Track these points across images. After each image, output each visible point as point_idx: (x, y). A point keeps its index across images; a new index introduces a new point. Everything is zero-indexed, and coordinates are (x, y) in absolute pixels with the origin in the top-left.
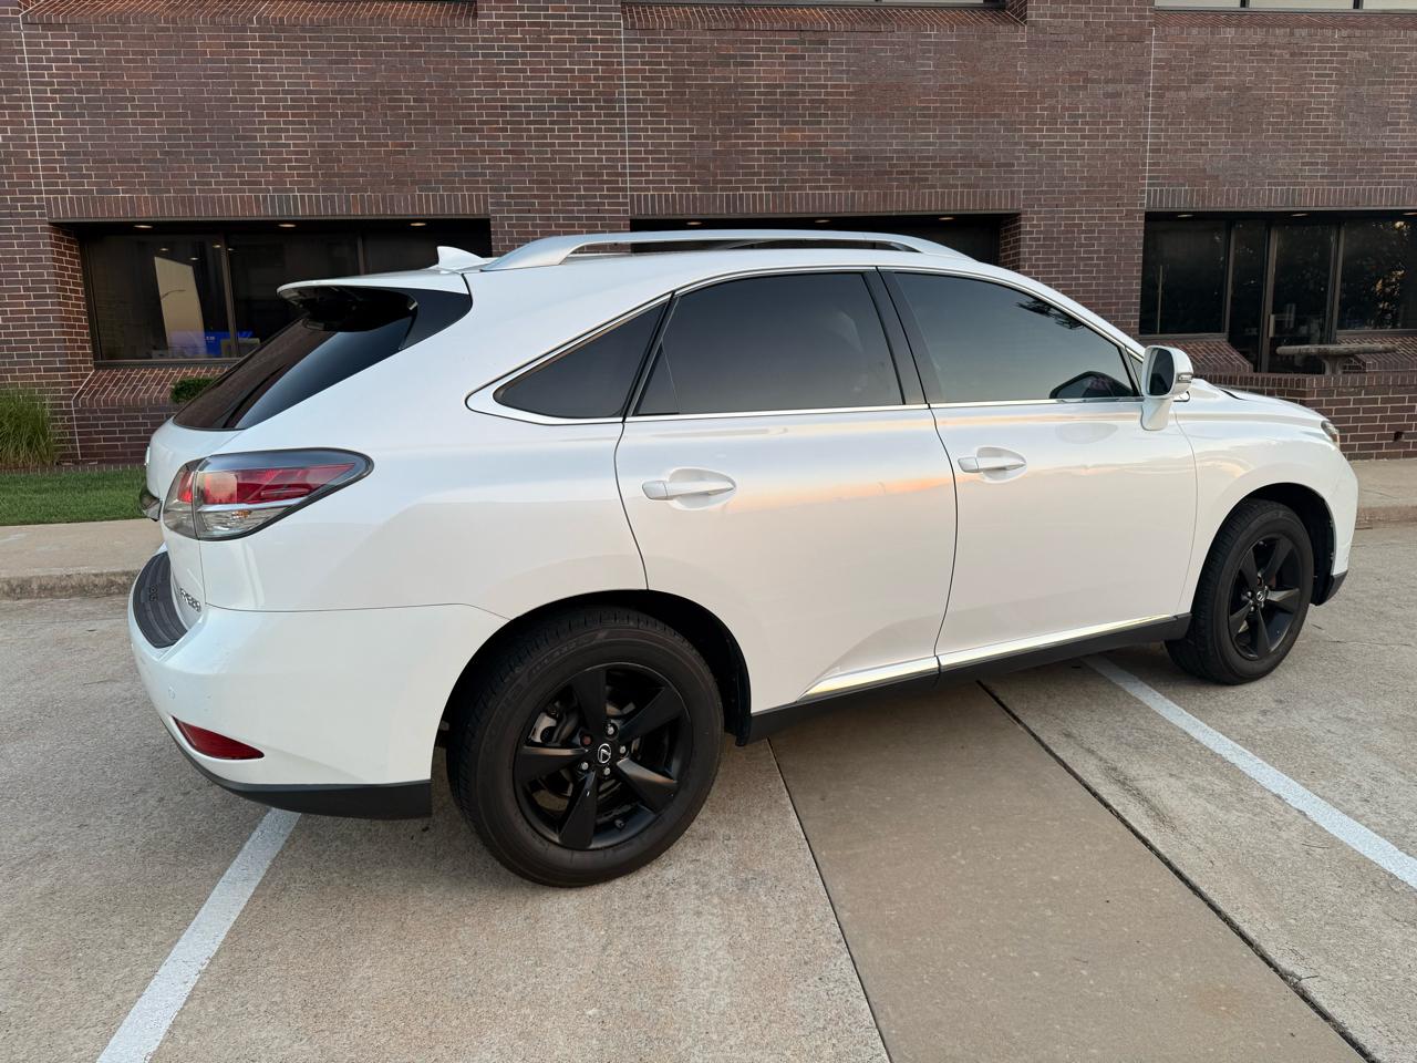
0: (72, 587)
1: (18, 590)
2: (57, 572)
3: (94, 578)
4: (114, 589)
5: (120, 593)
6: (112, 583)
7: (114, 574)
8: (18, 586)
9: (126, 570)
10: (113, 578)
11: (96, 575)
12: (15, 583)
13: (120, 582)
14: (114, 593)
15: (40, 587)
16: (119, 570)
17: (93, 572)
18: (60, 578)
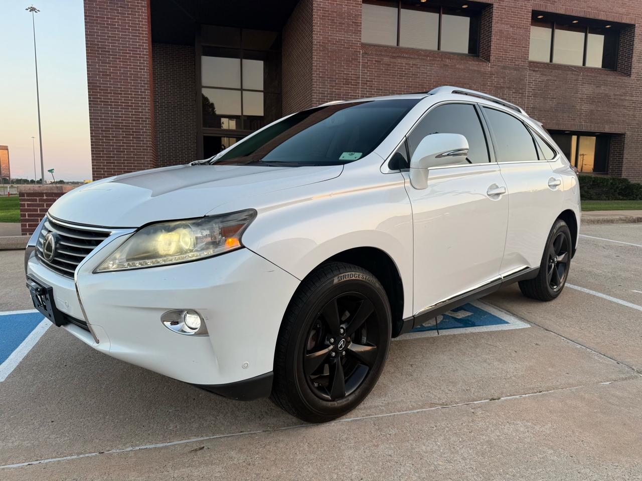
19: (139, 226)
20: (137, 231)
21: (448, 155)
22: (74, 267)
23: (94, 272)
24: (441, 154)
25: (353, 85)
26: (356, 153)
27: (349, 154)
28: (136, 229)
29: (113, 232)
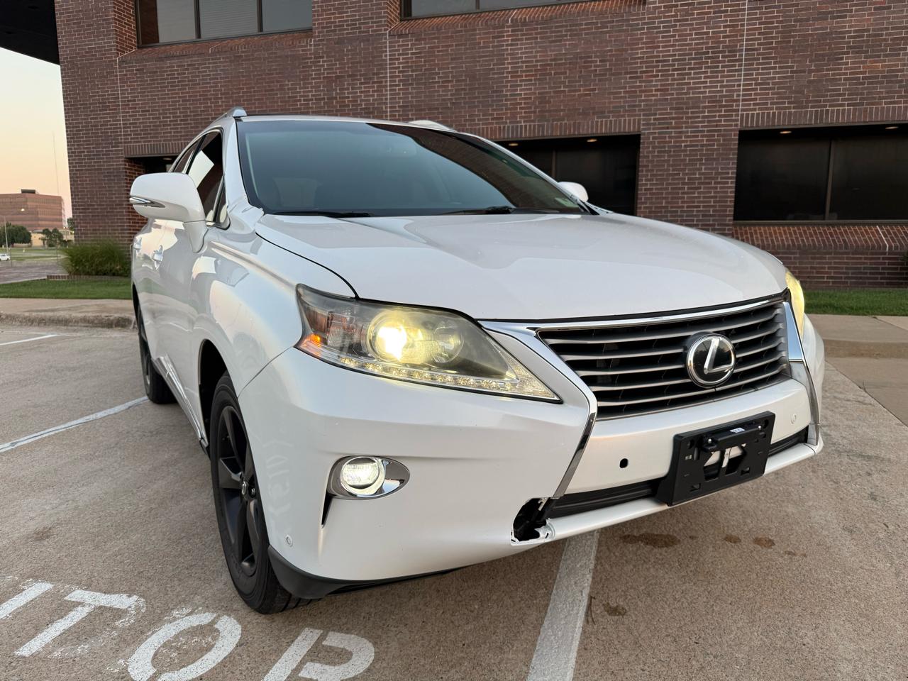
25: (112, 110)
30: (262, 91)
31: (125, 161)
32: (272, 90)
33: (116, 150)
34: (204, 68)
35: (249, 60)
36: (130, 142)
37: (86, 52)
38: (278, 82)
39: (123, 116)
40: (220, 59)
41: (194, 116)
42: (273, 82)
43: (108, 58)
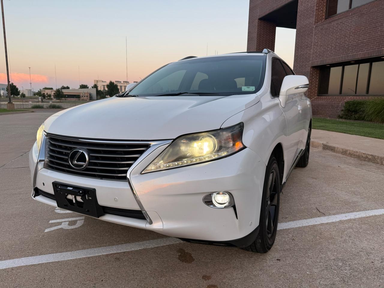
0: (357, 155)
1: (344, 153)
2: (355, 150)
3: (363, 154)
4: (367, 159)
5: (368, 161)
6: (367, 157)
7: (368, 155)
8: (345, 151)
9: (372, 154)
10: (368, 156)
11: (364, 154)
12: (344, 150)
13: (369, 157)
14: (366, 161)
15: (349, 153)
16: (370, 154)
17: (364, 152)
18: (355, 152)
19: (175, 138)
20: (172, 142)
21: (301, 87)
22: (126, 172)
23: (141, 174)
24: (298, 87)
25: (309, 47)
26: (251, 87)
27: (247, 87)
28: (173, 140)
29: (152, 143)
30: (371, 28)
31: (311, 68)
32: (377, 27)
33: (308, 64)
34: (347, 22)
35: (367, 14)
36: (314, 60)
37: (305, 26)
38: (380, 22)
39: (313, 49)
40: (354, 16)
41: (339, 45)
42: (378, 23)
43: (311, 26)
